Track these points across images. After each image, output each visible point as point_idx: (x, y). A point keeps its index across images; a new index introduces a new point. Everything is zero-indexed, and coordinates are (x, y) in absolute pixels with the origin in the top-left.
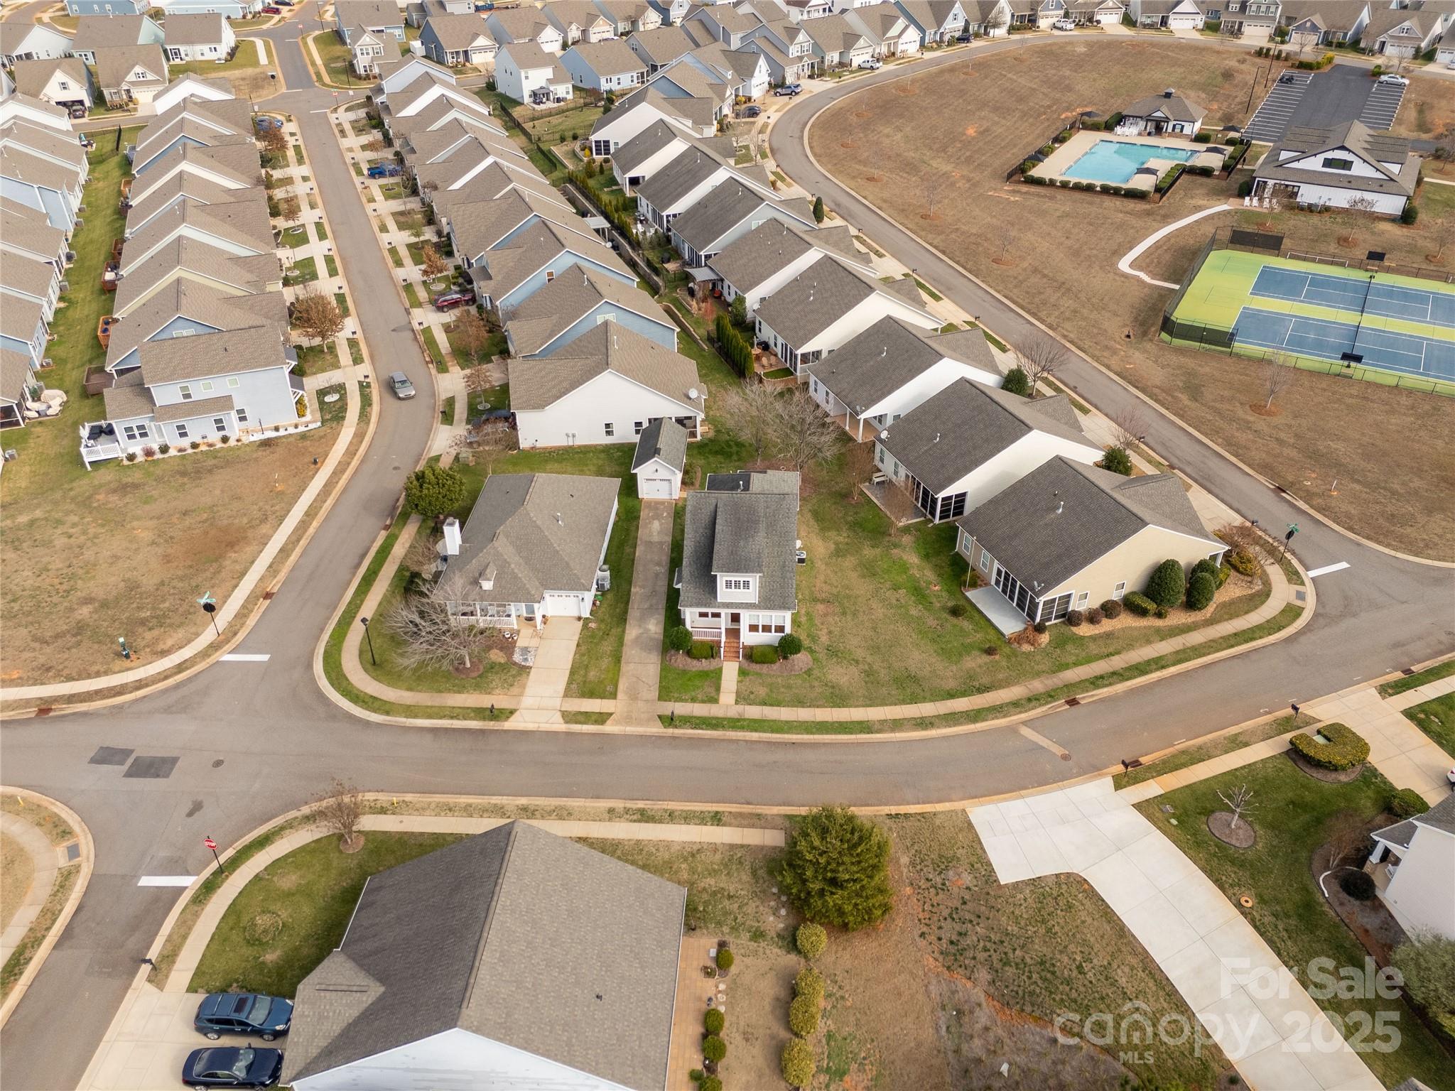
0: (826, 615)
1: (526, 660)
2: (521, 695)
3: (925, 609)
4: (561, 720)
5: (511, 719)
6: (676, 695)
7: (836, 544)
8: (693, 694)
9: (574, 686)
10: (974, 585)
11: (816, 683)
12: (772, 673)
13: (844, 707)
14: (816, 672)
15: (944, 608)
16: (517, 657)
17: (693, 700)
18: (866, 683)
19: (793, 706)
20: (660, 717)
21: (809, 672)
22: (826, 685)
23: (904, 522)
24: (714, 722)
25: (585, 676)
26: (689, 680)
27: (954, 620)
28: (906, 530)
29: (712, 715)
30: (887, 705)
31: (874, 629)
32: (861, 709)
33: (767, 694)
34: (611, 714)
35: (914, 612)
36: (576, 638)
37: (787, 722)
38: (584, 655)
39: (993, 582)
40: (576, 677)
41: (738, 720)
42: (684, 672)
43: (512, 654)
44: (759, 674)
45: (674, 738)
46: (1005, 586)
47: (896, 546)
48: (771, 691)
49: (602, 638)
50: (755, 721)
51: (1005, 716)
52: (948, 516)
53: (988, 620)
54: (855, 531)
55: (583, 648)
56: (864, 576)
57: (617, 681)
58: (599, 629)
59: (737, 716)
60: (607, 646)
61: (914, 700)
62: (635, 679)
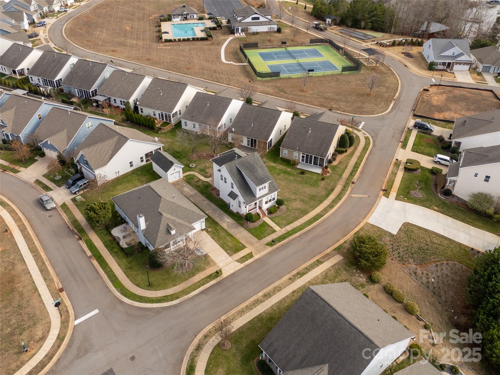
1: (202, 253)
2: (215, 264)
3: (293, 176)
4: (240, 264)
5: (223, 273)
6: (262, 236)
8: (266, 232)
9: (229, 251)
10: (297, 164)
11: (294, 211)
12: (279, 214)
13: (308, 213)
14: (289, 208)
15: (298, 174)
16: (199, 254)
17: (269, 234)
18: (305, 204)
19: (296, 220)
20: (266, 245)
22: (296, 210)
24: (282, 237)
25: (228, 246)
26: (260, 229)
27: (304, 176)
29: (279, 235)
30: (317, 207)
32: (313, 211)
33: (286, 221)
34: (251, 253)
35: (291, 179)
36: (209, 236)
37: (300, 225)
38: (219, 240)
39: (301, 161)
40: (226, 248)
41: (288, 233)
42: (255, 228)
43: (195, 253)
44: (277, 217)
45: (278, 248)
46: (307, 160)
48: (286, 219)
49: (218, 232)
50: (292, 230)
51: (345, 194)
52: (269, 146)
53: (311, 172)
55: (216, 238)
57: (240, 242)
58: (213, 230)
59: (286, 232)
60: (223, 234)
61: (321, 202)
62: (244, 239)
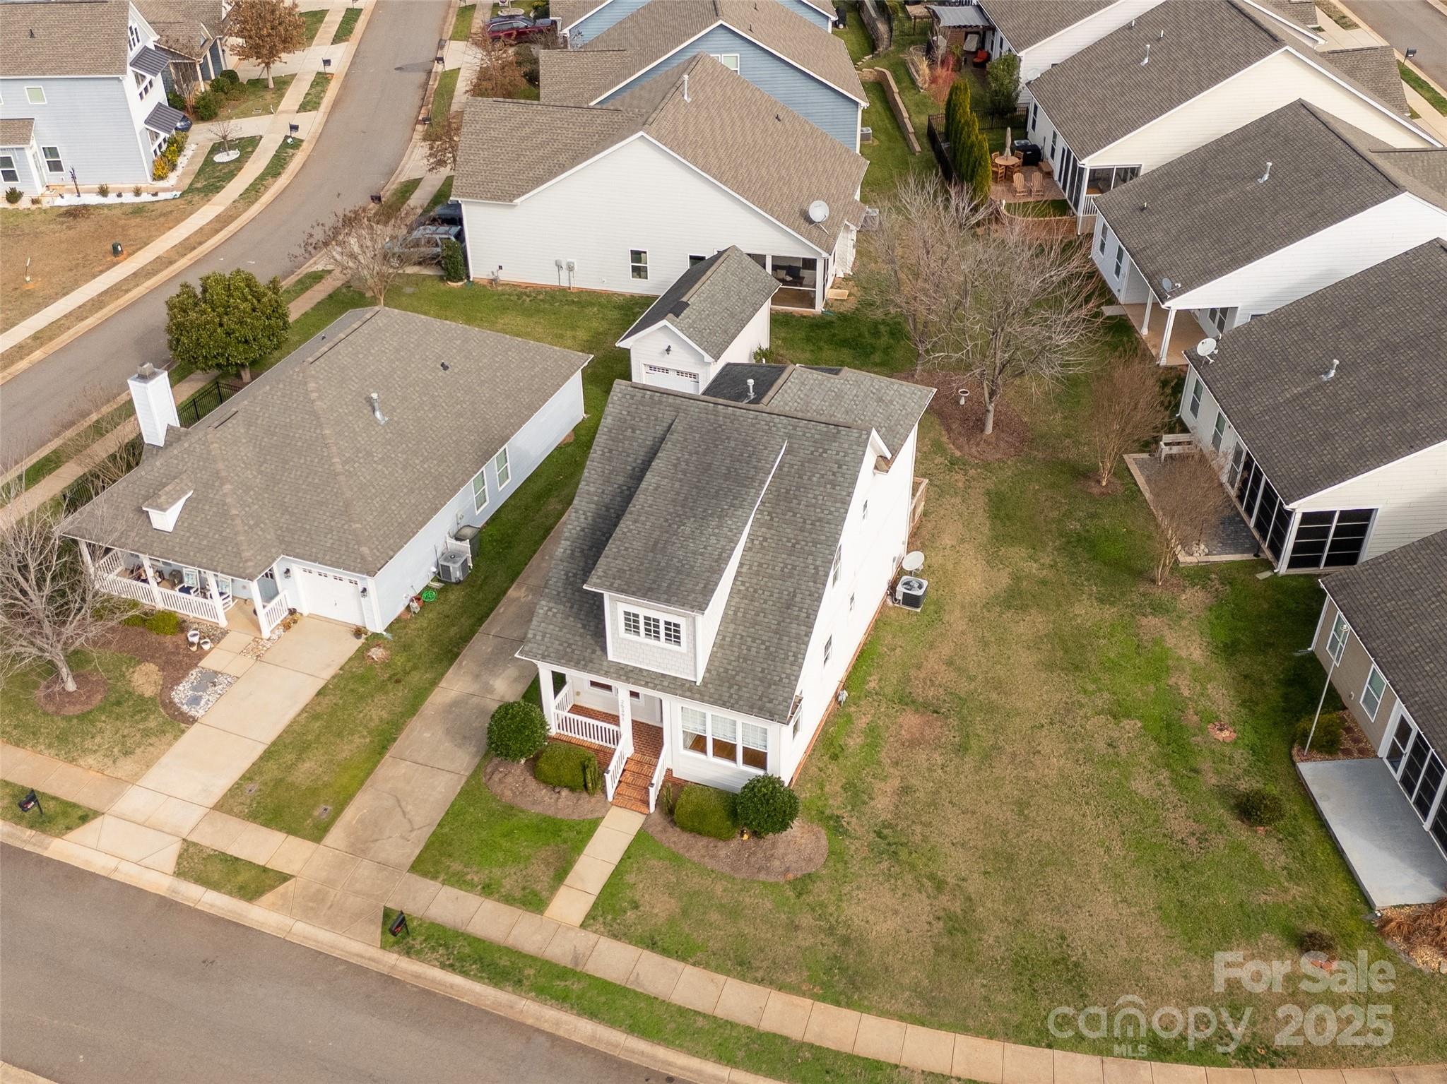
0: (913, 743)
1: (195, 701)
2: (133, 780)
3: (1174, 782)
4: (171, 866)
5: (72, 835)
6: (456, 866)
7: (1017, 578)
8: (497, 872)
9: (254, 786)
10: (1329, 746)
11: (806, 920)
12: (710, 863)
13: (850, 1005)
14: (821, 891)
15: (1223, 792)
16: (181, 694)
17: (488, 890)
18: (939, 950)
19: (719, 969)
20: (388, 914)
21: (802, 884)
22: (831, 930)
23: (1196, 555)
24: (505, 962)
25: (290, 768)
26: (508, 834)
27: (1240, 831)
28: (1200, 575)
29: (510, 942)
30: (965, 1030)
31: (1021, 806)
32: (894, 1026)
33: (671, 921)
34: (285, 878)
35: (1141, 785)
36: (327, 674)
37: (682, 1011)
38: (316, 717)
39: (1383, 751)
40: (271, 765)
41: (564, 973)
42: (509, 810)
43: (177, 681)
44: (676, 860)
45: (389, 980)
46: (1413, 768)
47: (1158, 608)
48: (685, 913)
49: (381, 688)
50: (605, 986)
52: (1315, 562)
53: (1339, 852)
54: (1072, 556)
55: (326, 701)
56: (1050, 667)
57: (350, 797)
58: (386, 664)
59: (567, 962)
60: (377, 711)
